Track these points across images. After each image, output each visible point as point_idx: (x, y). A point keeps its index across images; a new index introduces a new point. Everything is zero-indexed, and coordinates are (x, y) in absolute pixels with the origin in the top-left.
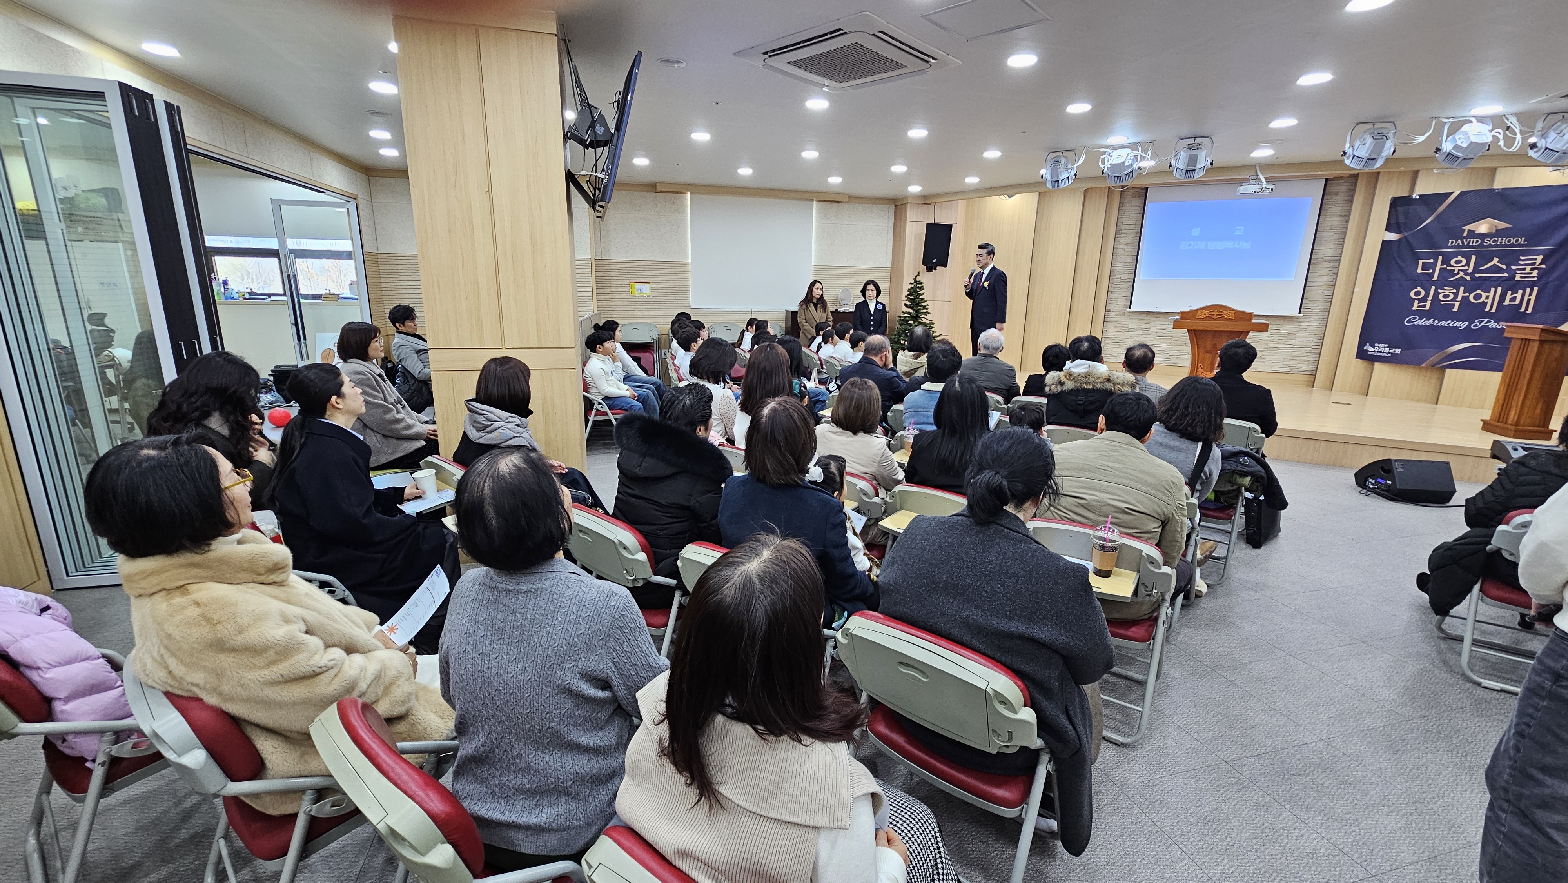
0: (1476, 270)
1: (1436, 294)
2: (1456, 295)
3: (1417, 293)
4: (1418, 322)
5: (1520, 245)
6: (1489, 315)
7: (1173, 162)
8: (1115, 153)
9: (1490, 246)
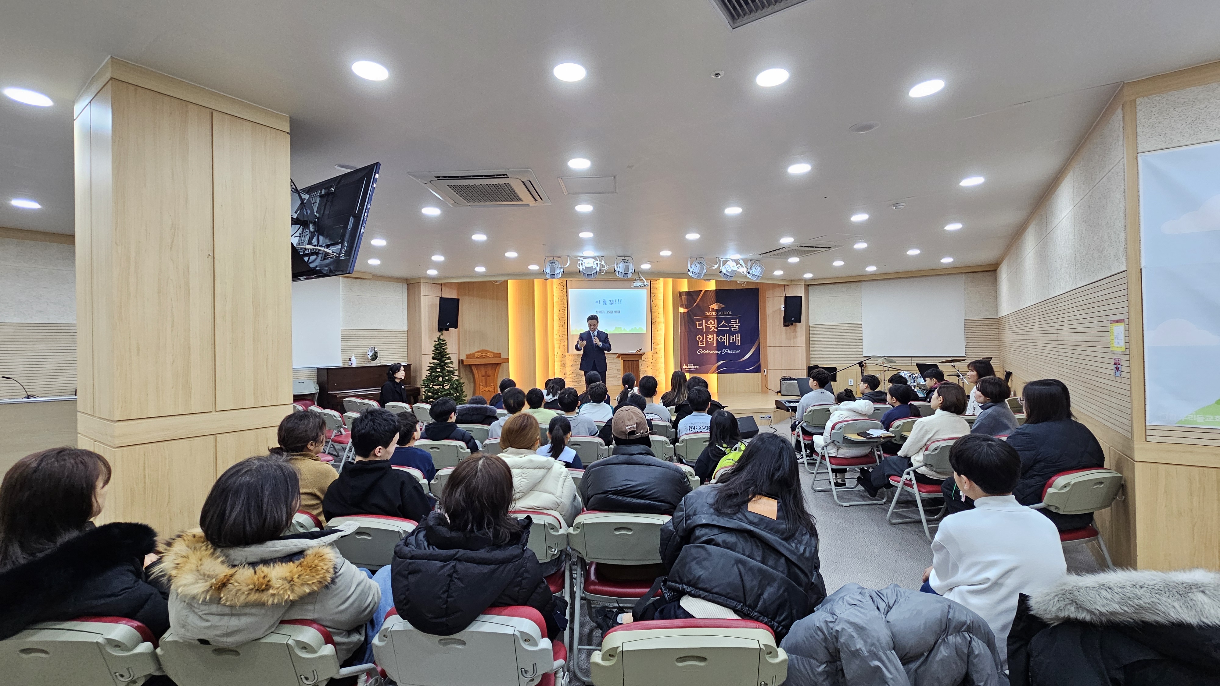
0: (718, 327)
1: (706, 338)
2: (713, 338)
3: (699, 338)
4: (702, 352)
5: (730, 315)
6: (726, 347)
7: (616, 269)
8: (586, 261)
9: (720, 315)
